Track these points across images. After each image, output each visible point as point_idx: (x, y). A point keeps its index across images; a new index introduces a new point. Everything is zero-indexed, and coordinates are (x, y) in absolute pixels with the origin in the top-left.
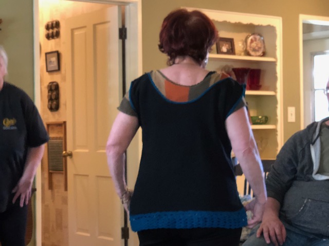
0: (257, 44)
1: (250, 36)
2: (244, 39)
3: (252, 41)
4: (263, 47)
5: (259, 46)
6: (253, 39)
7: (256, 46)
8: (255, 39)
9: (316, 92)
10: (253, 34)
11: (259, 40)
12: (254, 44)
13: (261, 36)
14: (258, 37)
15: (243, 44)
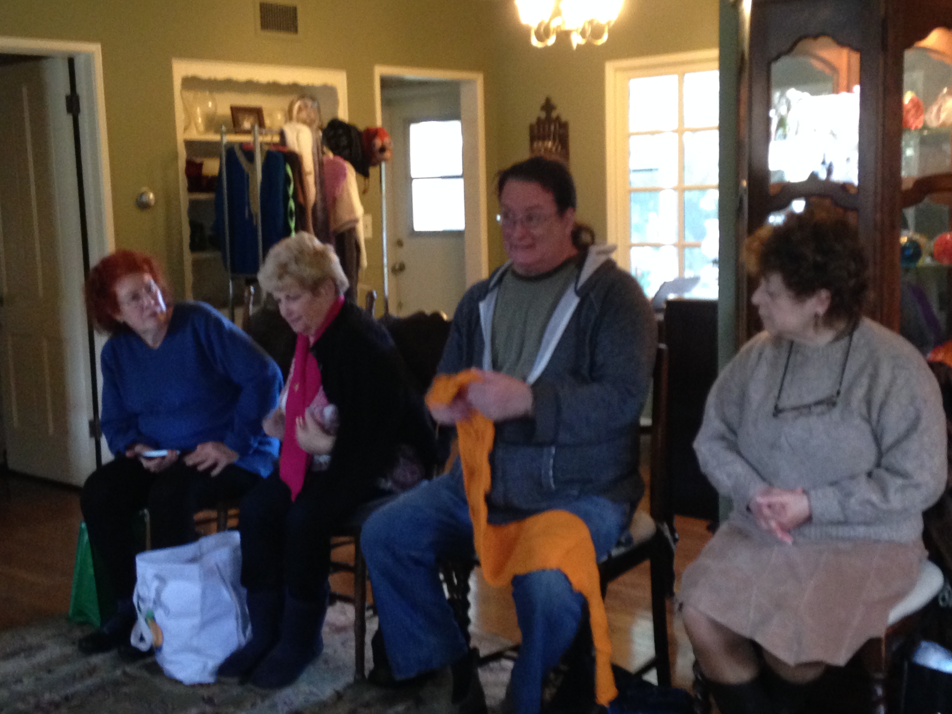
0: (308, 116)
1: (297, 102)
2: (286, 107)
3: (300, 109)
4: (317, 119)
5: (313, 115)
6: (303, 106)
8: (305, 104)
9: (414, 183)
10: (302, 98)
11: (311, 107)
12: (304, 115)
13: (313, 99)
14: (309, 103)
15: (285, 116)
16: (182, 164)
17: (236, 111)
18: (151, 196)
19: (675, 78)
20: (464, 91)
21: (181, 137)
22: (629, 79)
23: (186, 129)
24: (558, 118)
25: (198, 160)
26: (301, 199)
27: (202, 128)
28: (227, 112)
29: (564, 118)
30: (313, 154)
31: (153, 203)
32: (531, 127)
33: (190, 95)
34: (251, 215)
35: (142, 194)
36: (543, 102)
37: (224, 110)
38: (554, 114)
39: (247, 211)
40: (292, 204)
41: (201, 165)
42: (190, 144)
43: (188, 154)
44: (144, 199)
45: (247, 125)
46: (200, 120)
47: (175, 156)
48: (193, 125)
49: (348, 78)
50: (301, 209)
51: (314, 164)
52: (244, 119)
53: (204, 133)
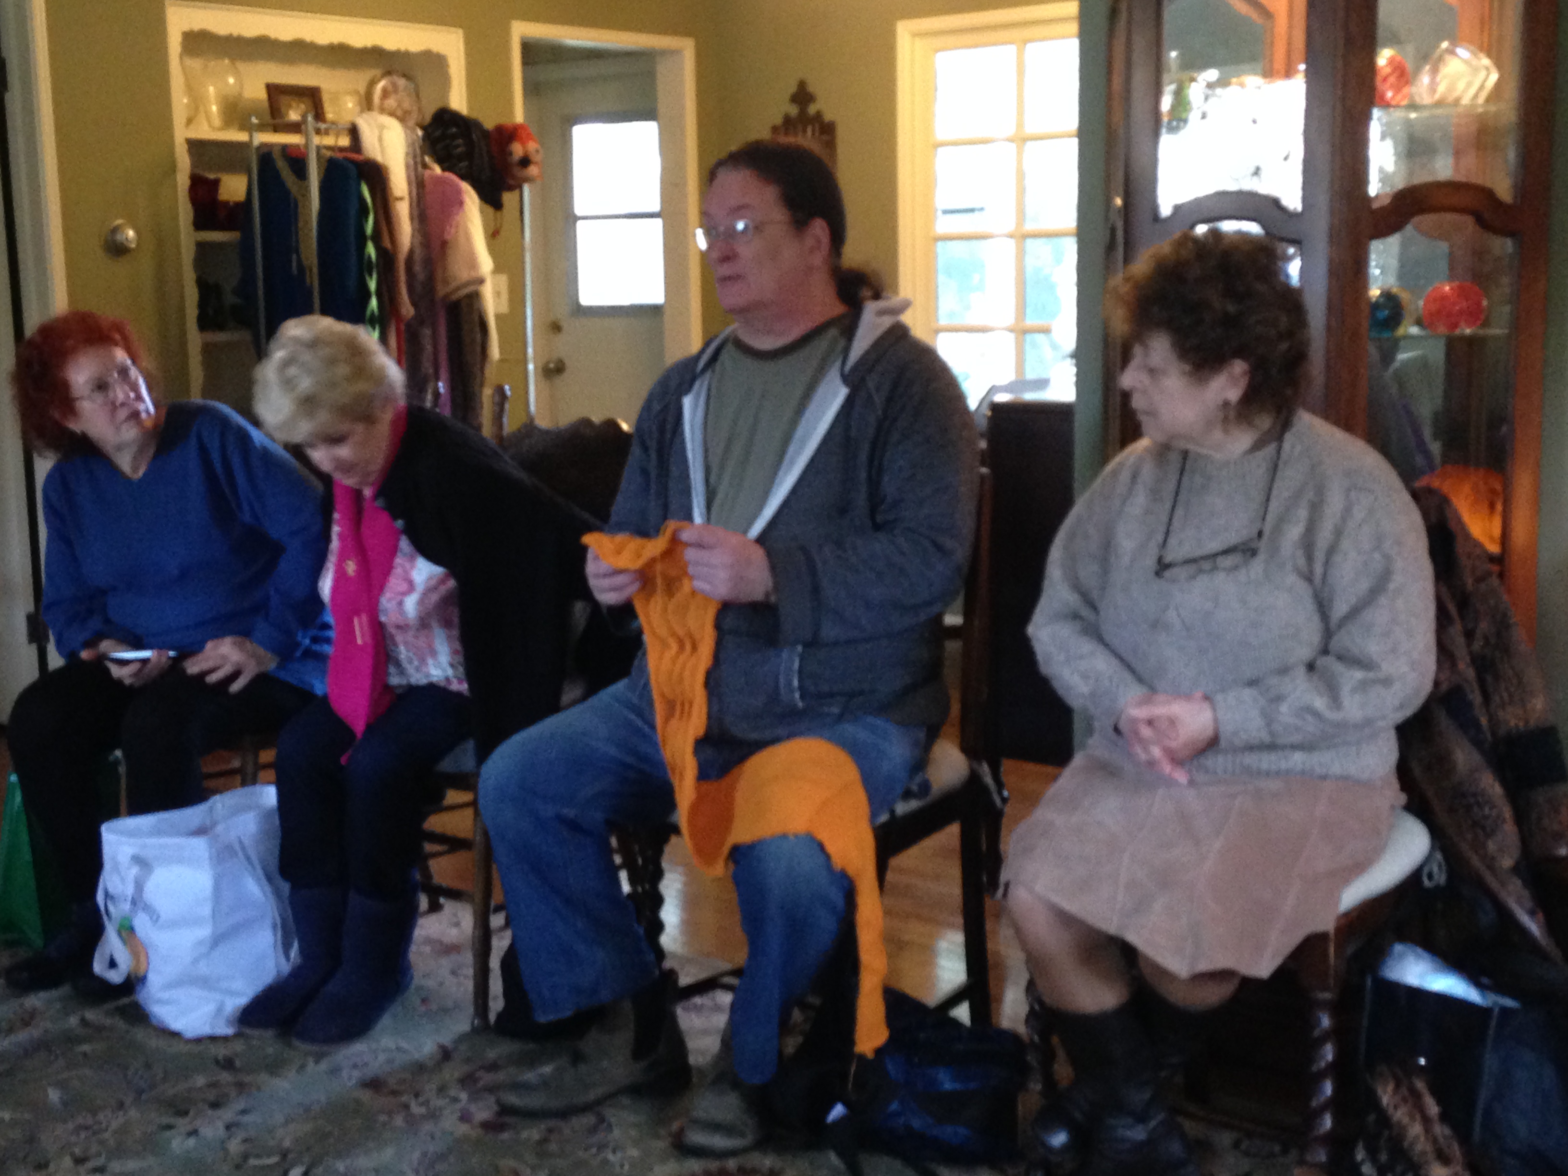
0: (400, 101)
1: (379, 80)
2: (362, 89)
3: (385, 94)
4: (415, 108)
5: (407, 104)
6: (390, 88)
7: (399, 105)
8: (394, 85)
10: (388, 73)
11: (405, 89)
12: (391, 102)
13: (407, 76)
14: (402, 82)
15: (360, 102)
16: (183, 180)
17: (275, 91)
18: (131, 233)
19: (1012, 49)
20: (662, 69)
21: (181, 134)
22: (937, 51)
23: (189, 121)
24: (819, 116)
25: (211, 176)
26: (387, 244)
27: (217, 122)
28: (263, 95)
29: (828, 117)
30: (407, 166)
31: (133, 246)
32: (775, 131)
33: (196, 64)
34: (301, 268)
35: (115, 230)
36: (793, 89)
37: (255, 92)
38: (812, 109)
39: (294, 264)
40: (371, 250)
41: (216, 183)
42: (196, 147)
43: (194, 165)
44: (119, 237)
45: (294, 116)
46: (214, 108)
47: (173, 168)
48: (202, 115)
49: (468, 42)
50: (387, 258)
51: (409, 183)
52: (290, 107)
53: (221, 129)
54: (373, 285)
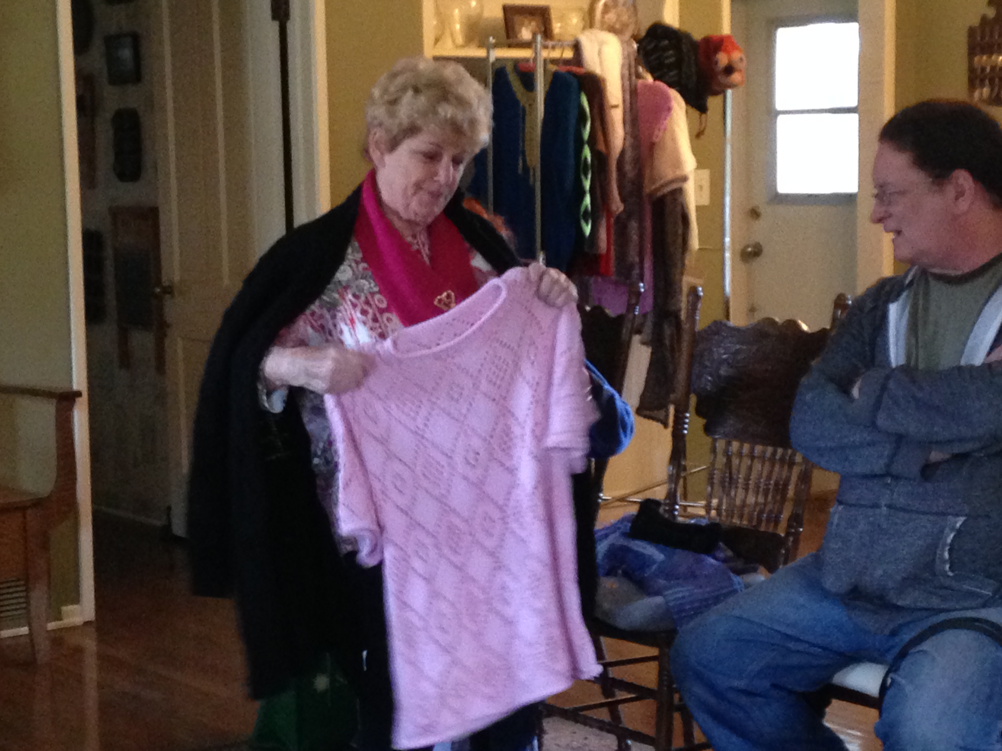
0: (619, 16)
2: (586, 6)
3: (606, 9)
4: (632, 22)
5: (625, 18)
7: (617, 20)
9: (781, 119)
12: (611, 17)
15: (583, 19)
17: (511, 13)
21: (429, 52)
23: (437, 40)
26: (601, 147)
27: (460, 40)
28: (499, 14)
30: (623, 77)
32: (972, 32)
34: (526, 169)
37: (494, 12)
39: (520, 164)
40: (587, 153)
45: (526, 34)
46: (458, 27)
48: (447, 33)
50: (601, 159)
51: (624, 91)
52: (522, 25)
53: (463, 46)
54: (587, 184)
